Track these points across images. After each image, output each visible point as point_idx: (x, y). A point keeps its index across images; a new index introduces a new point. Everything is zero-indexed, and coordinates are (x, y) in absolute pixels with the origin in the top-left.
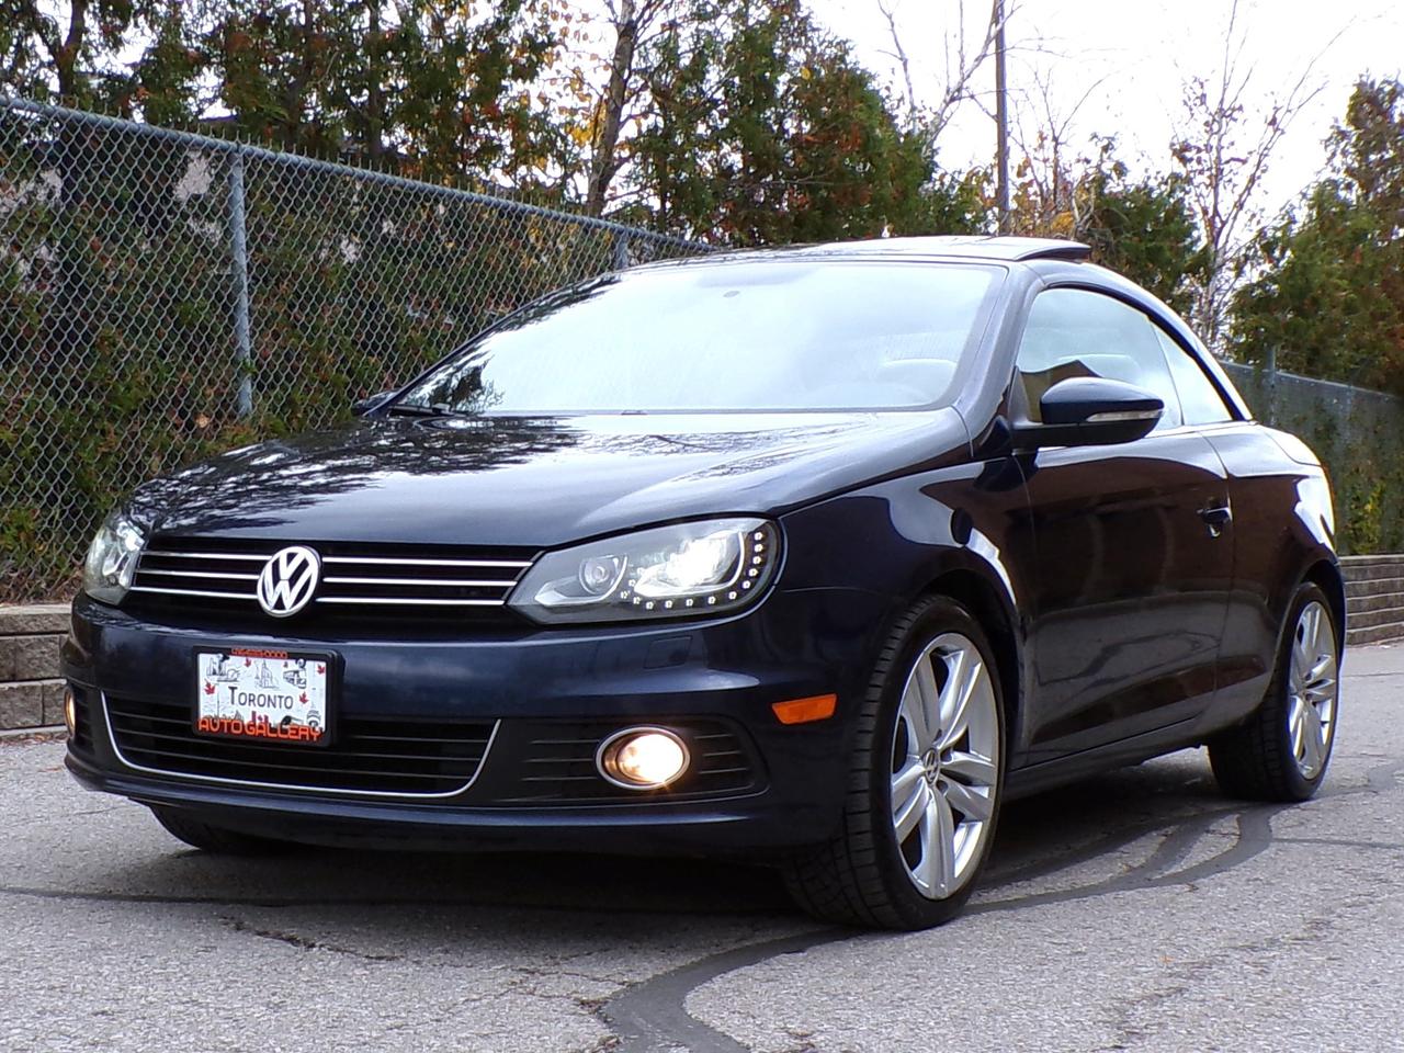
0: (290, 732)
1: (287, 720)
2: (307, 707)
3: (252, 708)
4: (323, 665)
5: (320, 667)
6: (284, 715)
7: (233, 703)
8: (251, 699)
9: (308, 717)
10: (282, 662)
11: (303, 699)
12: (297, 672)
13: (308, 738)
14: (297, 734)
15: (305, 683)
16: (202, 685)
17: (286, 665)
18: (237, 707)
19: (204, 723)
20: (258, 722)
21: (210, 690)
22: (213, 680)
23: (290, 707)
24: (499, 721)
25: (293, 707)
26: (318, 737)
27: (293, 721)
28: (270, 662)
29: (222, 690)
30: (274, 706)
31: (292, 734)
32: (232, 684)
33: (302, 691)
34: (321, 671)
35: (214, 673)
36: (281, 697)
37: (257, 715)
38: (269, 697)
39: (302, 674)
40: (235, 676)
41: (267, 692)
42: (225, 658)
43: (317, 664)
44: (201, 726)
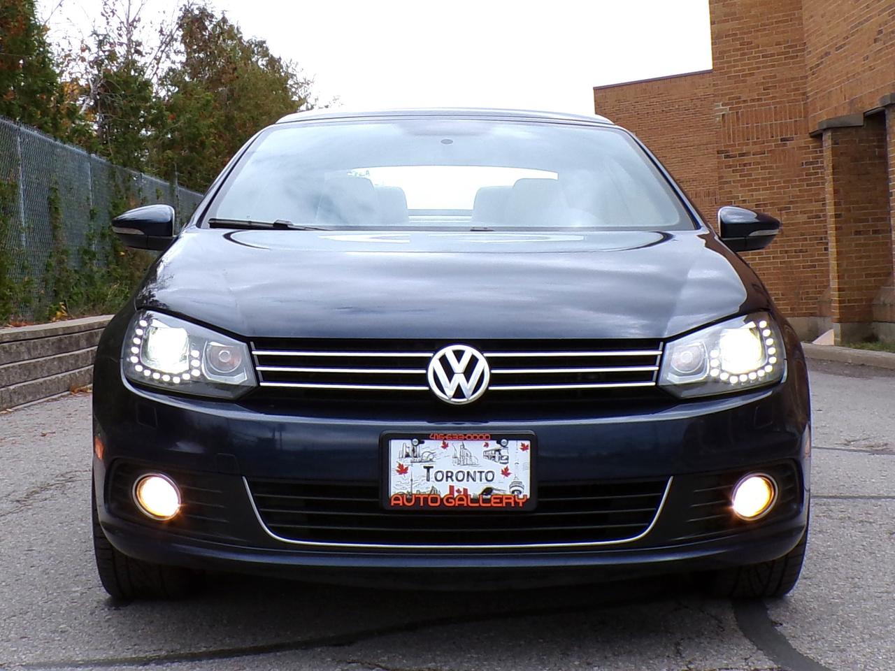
0: (493, 500)
1: (488, 491)
2: (510, 479)
3: (450, 482)
4: (527, 443)
5: (523, 445)
6: (485, 487)
7: (428, 480)
8: (449, 476)
9: (511, 488)
10: (483, 443)
11: (506, 473)
12: (499, 450)
13: (513, 505)
14: (501, 502)
15: (507, 459)
16: (394, 465)
17: (487, 445)
18: (433, 483)
19: (397, 499)
20: (456, 494)
21: (402, 470)
22: (406, 462)
23: (492, 480)
24: (671, 478)
25: (494, 481)
26: (523, 503)
27: (494, 491)
28: (468, 444)
29: (417, 470)
30: (474, 480)
31: (495, 503)
32: (427, 465)
33: (505, 466)
34: (524, 448)
35: (407, 456)
36: (481, 472)
37: (456, 489)
38: (468, 473)
39: (503, 452)
40: (431, 457)
41: (465, 469)
42: (421, 442)
43: (519, 443)
44: (393, 502)
